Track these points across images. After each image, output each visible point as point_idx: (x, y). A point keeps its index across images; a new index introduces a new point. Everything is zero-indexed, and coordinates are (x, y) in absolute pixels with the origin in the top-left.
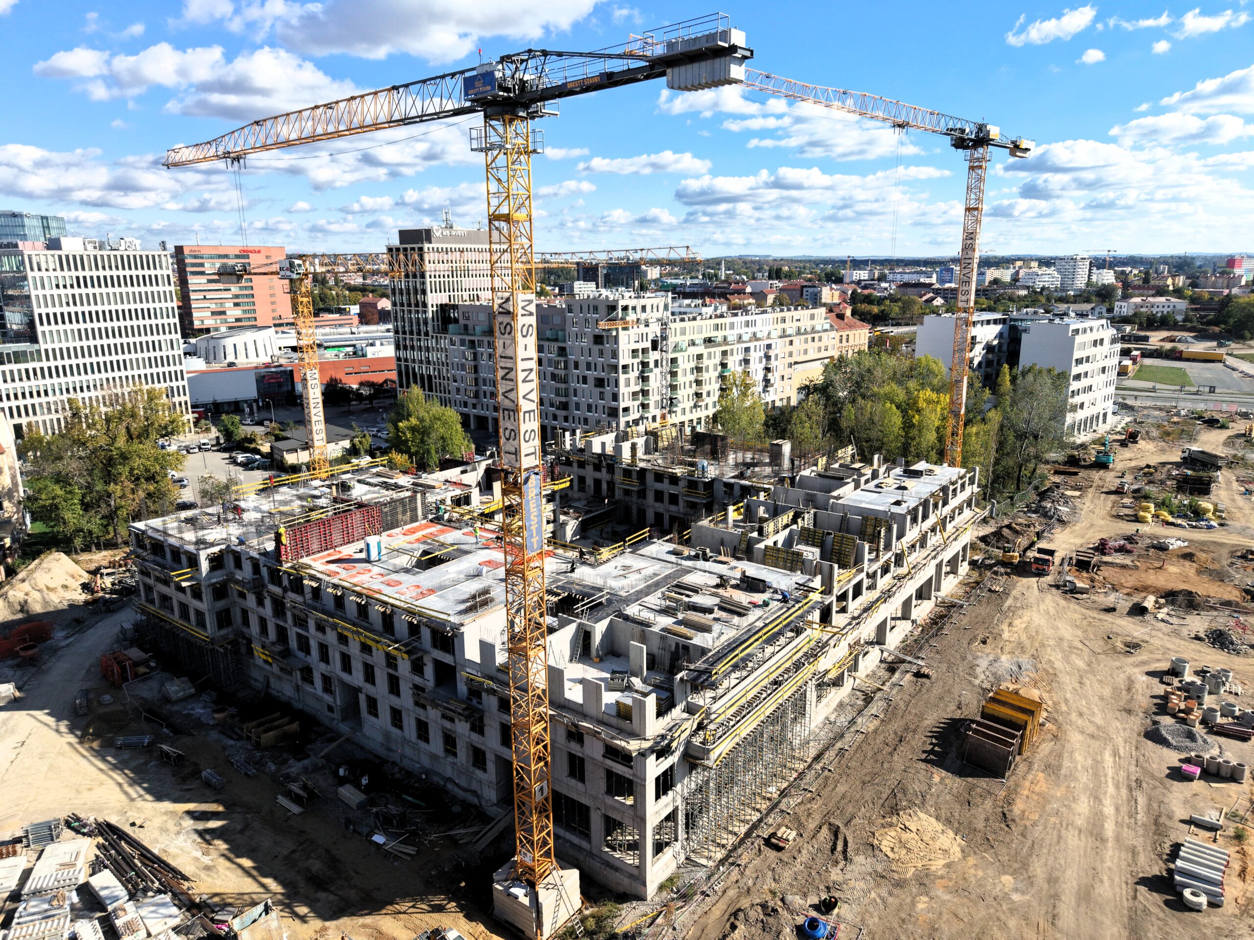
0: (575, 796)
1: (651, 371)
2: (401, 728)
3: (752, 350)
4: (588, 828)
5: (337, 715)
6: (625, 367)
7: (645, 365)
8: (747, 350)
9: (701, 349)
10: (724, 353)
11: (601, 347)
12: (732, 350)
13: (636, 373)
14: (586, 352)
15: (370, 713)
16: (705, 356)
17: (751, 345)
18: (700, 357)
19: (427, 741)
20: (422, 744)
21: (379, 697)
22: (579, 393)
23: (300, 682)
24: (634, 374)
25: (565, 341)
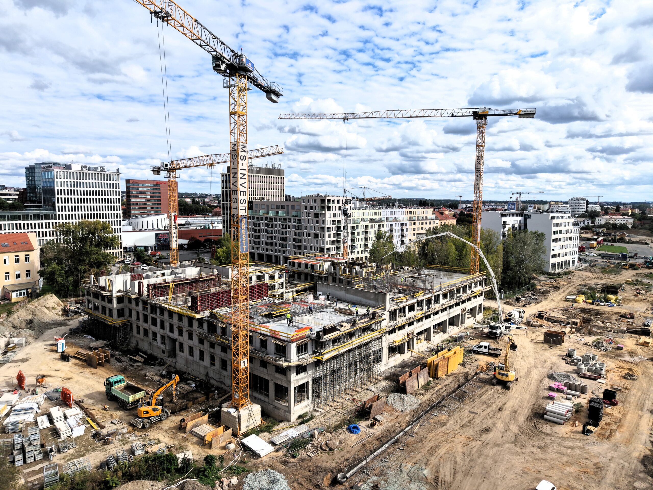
0: (262, 376)
1: (342, 231)
2: (193, 356)
3: (394, 225)
4: (268, 392)
5: (166, 354)
6: (328, 228)
7: (339, 228)
8: (391, 225)
9: (367, 223)
10: (379, 226)
11: (317, 219)
12: (383, 225)
13: (334, 232)
14: (310, 221)
15: (180, 351)
16: (369, 227)
17: (394, 223)
18: (367, 227)
19: (203, 360)
20: (201, 362)
21: (184, 342)
22: (307, 241)
23: (151, 341)
24: (333, 232)
25: (301, 217)
